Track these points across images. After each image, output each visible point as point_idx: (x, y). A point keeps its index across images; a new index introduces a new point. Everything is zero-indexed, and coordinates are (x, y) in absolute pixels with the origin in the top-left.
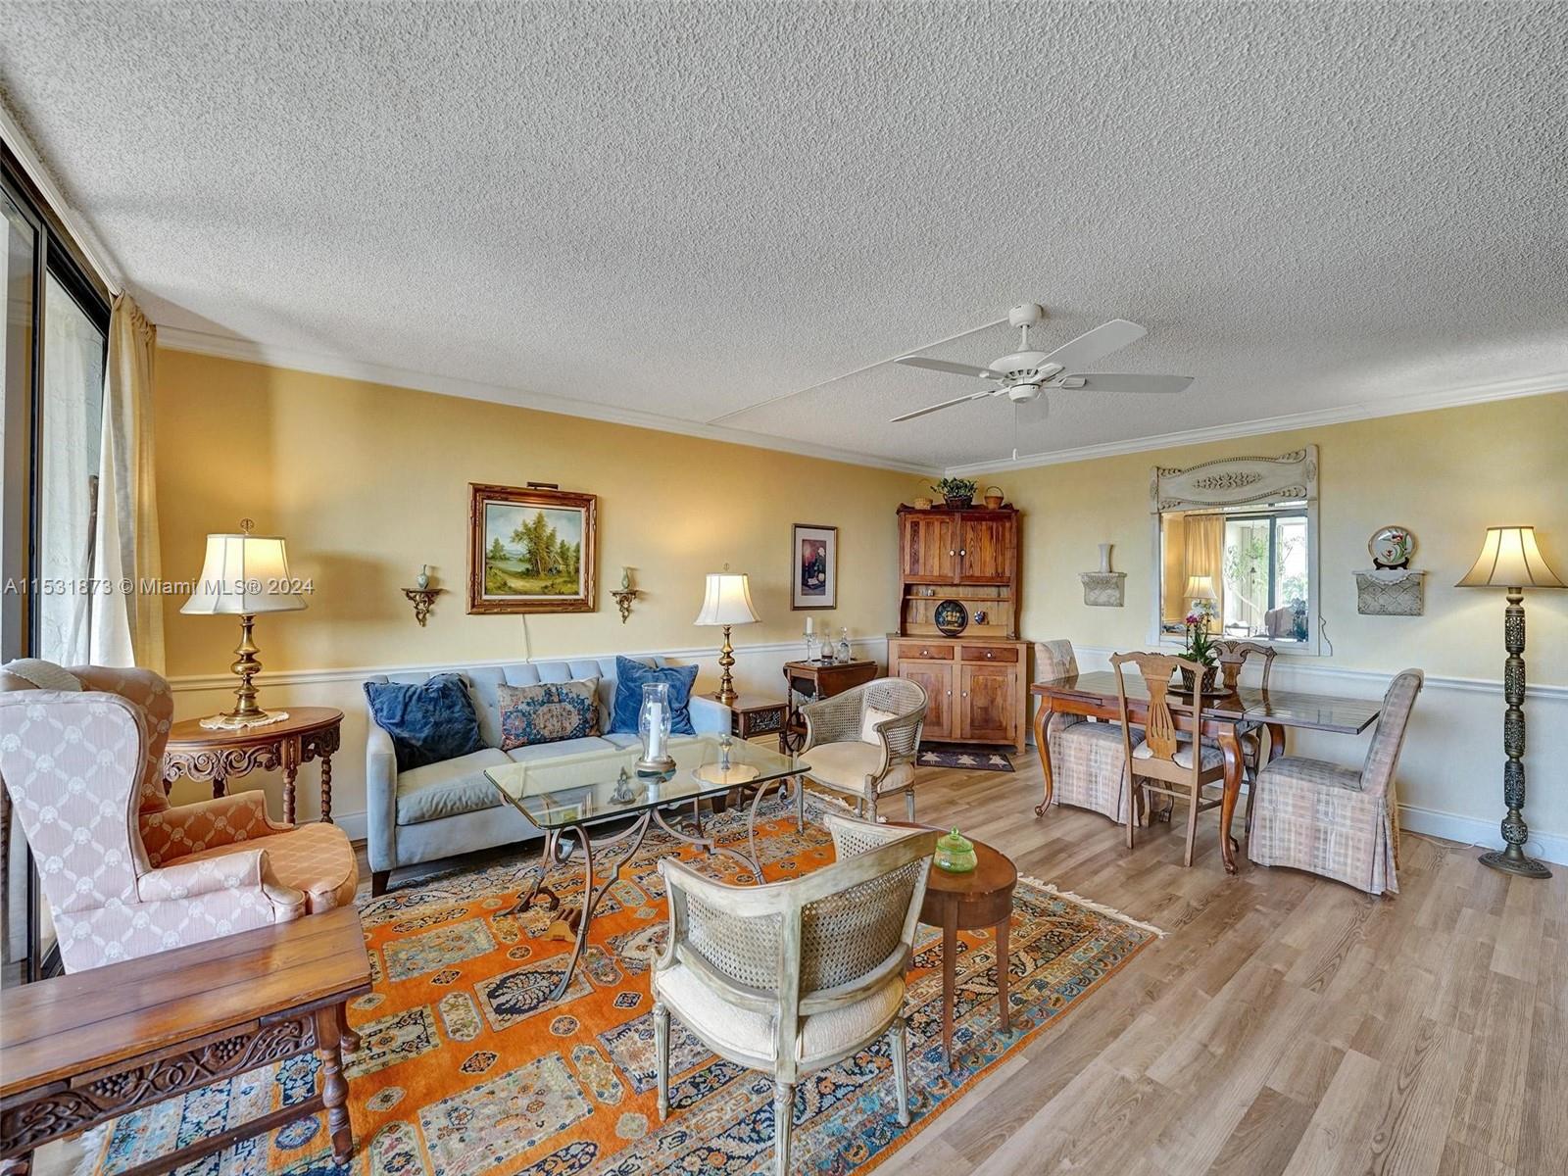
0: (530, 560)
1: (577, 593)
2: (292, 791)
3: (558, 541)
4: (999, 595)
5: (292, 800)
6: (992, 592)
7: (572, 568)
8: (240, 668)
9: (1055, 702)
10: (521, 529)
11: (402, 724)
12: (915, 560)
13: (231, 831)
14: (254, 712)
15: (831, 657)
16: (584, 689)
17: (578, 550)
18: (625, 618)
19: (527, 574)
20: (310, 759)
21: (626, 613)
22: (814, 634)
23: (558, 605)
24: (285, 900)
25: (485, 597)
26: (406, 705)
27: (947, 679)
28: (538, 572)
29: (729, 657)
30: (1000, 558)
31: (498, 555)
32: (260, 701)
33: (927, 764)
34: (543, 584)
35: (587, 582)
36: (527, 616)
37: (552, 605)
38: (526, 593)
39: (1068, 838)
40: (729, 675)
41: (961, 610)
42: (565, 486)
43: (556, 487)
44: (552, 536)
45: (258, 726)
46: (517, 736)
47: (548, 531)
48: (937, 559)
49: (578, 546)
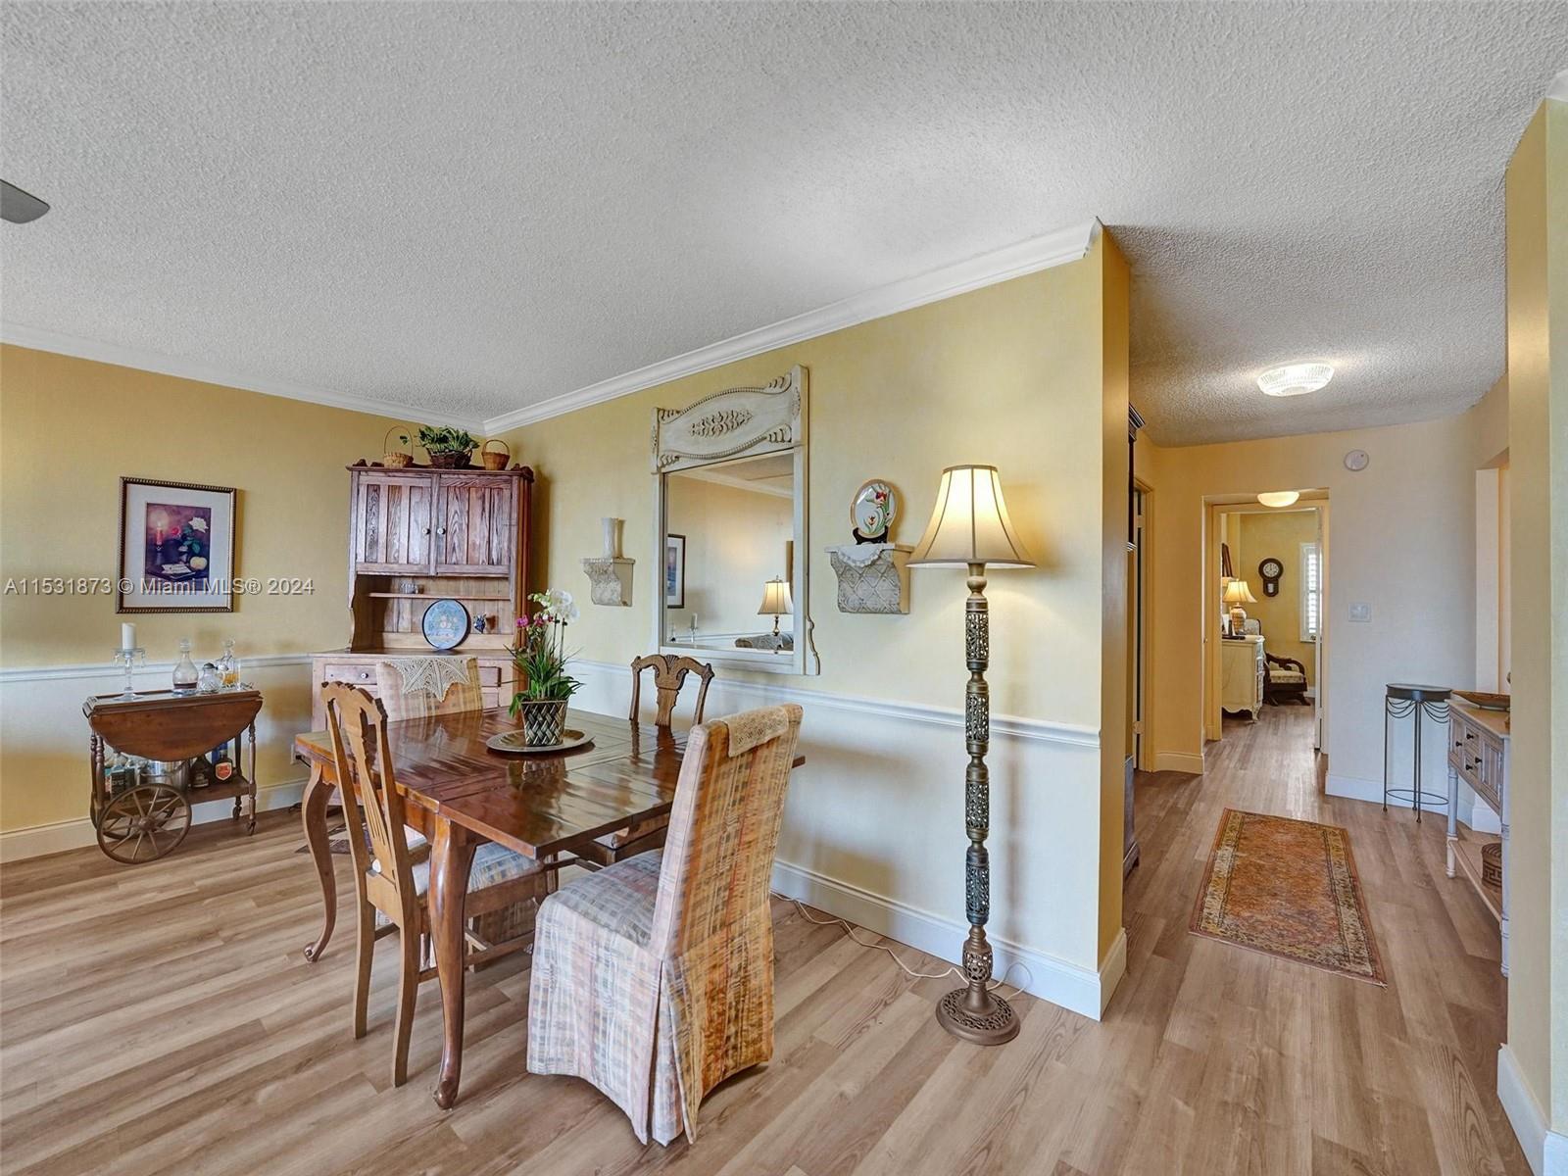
12: (372, 542)
15: (193, 685)
22: (140, 649)
30: (495, 539)
39: (266, 1023)
48: (405, 539)
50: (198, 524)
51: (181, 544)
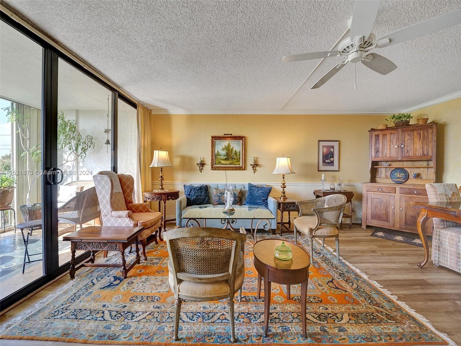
0: (227, 156)
1: (240, 165)
2: (165, 206)
3: (234, 150)
4: (428, 165)
5: (165, 208)
6: (425, 164)
7: (238, 158)
8: (160, 179)
9: (429, 212)
10: (224, 147)
11: (189, 195)
12: (377, 151)
13: (142, 210)
14: (162, 189)
15: (334, 189)
16: (236, 191)
17: (240, 152)
18: (254, 172)
19: (226, 159)
20: (169, 200)
21: (255, 171)
22: (325, 180)
23: (234, 168)
24: (133, 222)
25: (215, 165)
26: (191, 190)
27: (392, 202)
28: (229, 159)
29: (284, 185)
30: (425, 147)
31: (218, 154)
32: (164, 186)
33: (377, 236)
34: (230, 162)
35: (242, 161)
36: (226, 171)
37: (233, 168)
38: (226, 165)
40: (284, 191)
41: (405, 172)
42: (234, 134)
43: (231, 134)
44: (232, 149)
45: (163, 191)
46: (217, 202)
47: (231, 147)
48: (388, 150)
49: (240, 151)
50: (332, 150)
51: (329, 155)
